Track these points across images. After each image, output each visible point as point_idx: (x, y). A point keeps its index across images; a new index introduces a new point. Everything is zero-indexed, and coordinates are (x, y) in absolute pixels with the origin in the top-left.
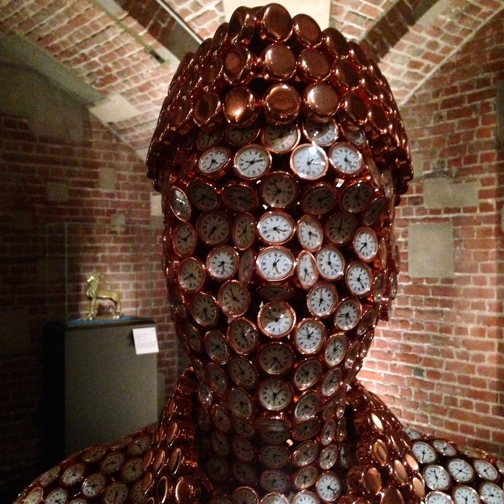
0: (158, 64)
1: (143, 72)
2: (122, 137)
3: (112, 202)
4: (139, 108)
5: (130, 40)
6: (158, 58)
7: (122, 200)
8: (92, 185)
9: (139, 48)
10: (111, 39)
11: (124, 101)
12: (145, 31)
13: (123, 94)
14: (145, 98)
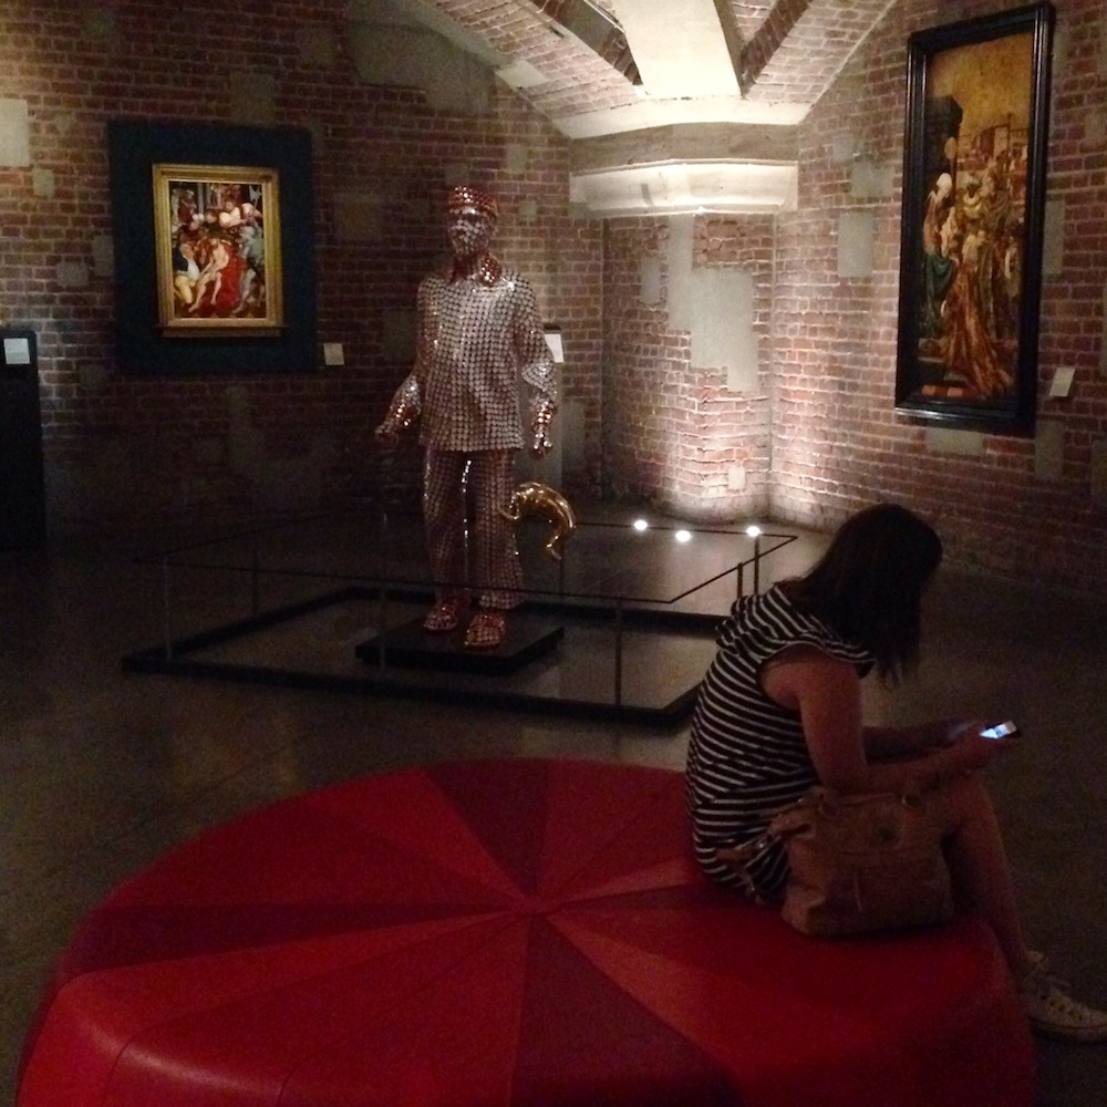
0: (558, 38)
1: (547, 43)
2: (534, 104)
3: (520, 185)
4: (547, 75)
5: (528, 16)
6: (557, 33)
7: (534, 183)
8: (496, 165)
9: (537, 24)
10: (510, 13)
11: (532, 68)
12: (542, 10)
13: (529, 60)
14: (552, 67)
